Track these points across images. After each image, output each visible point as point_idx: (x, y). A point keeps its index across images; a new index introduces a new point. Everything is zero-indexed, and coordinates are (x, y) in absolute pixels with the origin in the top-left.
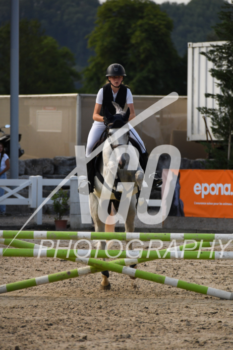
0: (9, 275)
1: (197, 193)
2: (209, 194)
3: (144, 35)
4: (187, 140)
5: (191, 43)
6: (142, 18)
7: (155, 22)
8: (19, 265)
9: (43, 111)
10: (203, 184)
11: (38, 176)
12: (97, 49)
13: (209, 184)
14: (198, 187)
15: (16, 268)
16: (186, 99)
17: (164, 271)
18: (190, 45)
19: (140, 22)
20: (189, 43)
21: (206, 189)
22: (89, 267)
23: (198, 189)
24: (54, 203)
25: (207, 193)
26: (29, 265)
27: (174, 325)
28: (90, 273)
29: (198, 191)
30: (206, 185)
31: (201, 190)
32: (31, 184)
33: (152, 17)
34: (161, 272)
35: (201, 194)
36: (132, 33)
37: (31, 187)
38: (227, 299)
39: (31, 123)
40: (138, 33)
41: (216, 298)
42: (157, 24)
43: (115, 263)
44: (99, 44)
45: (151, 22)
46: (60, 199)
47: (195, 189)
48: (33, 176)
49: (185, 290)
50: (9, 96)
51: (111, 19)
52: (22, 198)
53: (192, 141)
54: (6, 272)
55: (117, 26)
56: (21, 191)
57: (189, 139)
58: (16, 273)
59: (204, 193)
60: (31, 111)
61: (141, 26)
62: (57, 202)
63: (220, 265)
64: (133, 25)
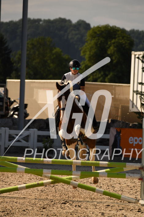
0: (6, 185)
1: (131, 143)
2: (138, 143)
3: (115, 49)
4: (129, 111)
5: (134, 52)
6: (115, 38)
7: (123, 41)
8: (15, 180)
9: (42, 90)
10: (134, 138)
11: (35, 129)
12: (87, 56)
13: (138, 138)
14: (131, 139)
15: (12, 182)
16: (130, 86)
17: (101, 187)
18: (133, 53)
19: (113, 41)
20: (132, 52)
21: (136, 140)
22: (51, 180)
23: (131, 140)
24: (44, 146)
25: (136, 143)
26: (21, 181)
27: (94, 214)
28: (51, 184)
29: (131, 141)
30: (136, 138)
31: (133, 141)
32: (30, 134)
33: (121, 38)
34: (99, 187)
35: (133, 144)
36: (109, 48)
37: (30, 135)
38: (132, 203)
39: (35, 97)
40: (112, 48)
41: (126, 202)
42: (124, 42)
43: (66, 178)
44: (88, 53)
45: (121, 41)
46: (48, 144)
47: (130, 140)
48: (32, 129)
49: (110, 197)
50: (19, 80)
51: (96, 38)
52: (25, 142)
53: (132, 112)
54: (5, 183)
55: (99, 43)
56: (24, 138)
57: (130, 110)
58: (11, 184)
59: (135, 143)
60: (35, 90)
61: (114, 43)
62: (46, 145)
63: (136, 185)
64: (109, 43)
